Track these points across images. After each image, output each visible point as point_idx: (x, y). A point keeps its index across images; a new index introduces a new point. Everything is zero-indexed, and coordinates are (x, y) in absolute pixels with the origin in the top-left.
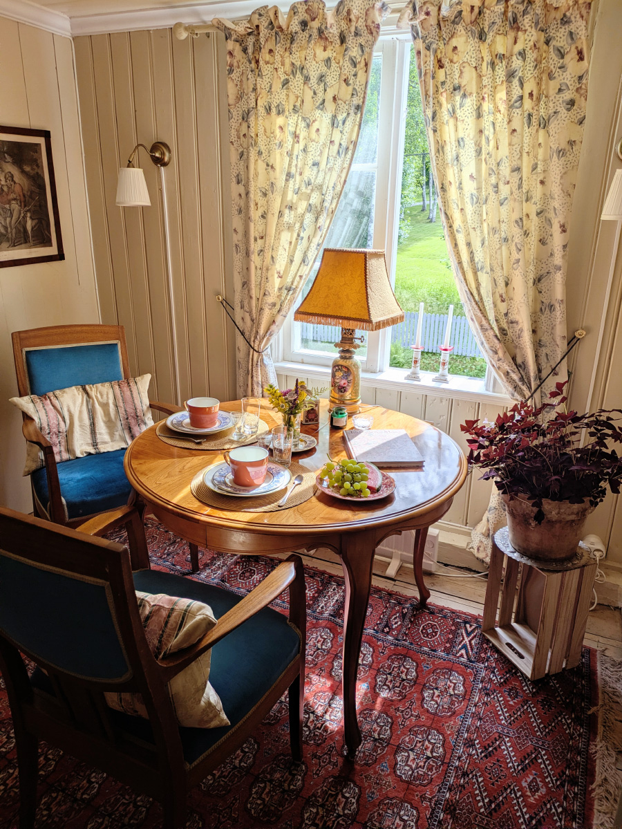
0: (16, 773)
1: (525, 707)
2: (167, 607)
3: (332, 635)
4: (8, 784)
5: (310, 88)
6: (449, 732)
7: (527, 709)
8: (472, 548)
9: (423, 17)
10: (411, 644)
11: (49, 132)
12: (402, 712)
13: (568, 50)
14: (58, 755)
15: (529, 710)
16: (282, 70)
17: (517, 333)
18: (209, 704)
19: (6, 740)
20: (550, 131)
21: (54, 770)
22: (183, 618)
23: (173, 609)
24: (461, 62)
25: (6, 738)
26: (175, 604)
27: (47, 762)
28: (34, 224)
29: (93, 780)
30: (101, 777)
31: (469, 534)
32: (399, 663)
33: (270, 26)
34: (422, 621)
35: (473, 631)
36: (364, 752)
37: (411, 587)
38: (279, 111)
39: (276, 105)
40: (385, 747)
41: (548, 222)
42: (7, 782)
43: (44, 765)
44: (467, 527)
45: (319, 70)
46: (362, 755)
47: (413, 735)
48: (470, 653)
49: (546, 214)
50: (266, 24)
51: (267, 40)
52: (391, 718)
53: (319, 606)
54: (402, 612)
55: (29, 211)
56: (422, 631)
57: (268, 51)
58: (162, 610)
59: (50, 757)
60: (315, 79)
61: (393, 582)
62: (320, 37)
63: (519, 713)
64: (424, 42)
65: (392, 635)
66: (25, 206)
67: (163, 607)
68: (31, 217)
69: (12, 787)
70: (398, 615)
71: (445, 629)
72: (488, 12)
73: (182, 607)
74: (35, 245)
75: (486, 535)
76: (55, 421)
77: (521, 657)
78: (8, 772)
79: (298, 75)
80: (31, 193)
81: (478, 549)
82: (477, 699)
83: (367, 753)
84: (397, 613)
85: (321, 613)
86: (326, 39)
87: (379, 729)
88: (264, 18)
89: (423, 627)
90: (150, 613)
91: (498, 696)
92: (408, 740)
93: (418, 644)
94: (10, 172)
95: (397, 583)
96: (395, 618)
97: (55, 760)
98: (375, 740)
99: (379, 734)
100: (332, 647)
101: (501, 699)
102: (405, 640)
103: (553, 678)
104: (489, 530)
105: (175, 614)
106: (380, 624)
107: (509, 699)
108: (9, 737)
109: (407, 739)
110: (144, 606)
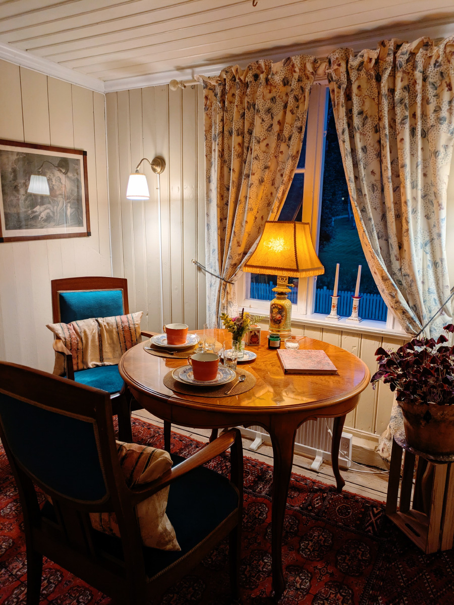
0: (26, 591)
1: (421, 574)
2: (138, 452)
3: (267, 509)
4: (19, 598)
5: (260, 117)
6: (357, 588)
7: (422, 576)
8: (379, 450)
9: (336, 67)
10: (329, 519)
11: (86, 152)
12: (320, 569)
13: (440, 84)
14: (58, 580)
15: (424, 577)
16: (241, 107)
17: (409, 283)
18: (165, 530)
19: (22, 566)
20: (429, 139)
21: (53, 591)
22: (149, 460)
23: (142, 453)
24: (364, 95)
25: (22, 565)
26: (144, 450)
27: (49, 584)
28: (72, 211)
29: (81, 600)
30: (87, 599)
31: (377, 440)
32: (318, 533)
33: (233, 79)
34: (338, 503)
35: (378, 513)
36: (288, 598)
37: (331, 478)
38: (239, 133)
39: (236, 129)
40: (305, 595)
41: (431, 203)
42: (19, 597)
43: (47, 586)
44: (375, 435)
45: (266, 105)
46: (286, 599)
47: (327, 588)
48: (376, 529)
49: (429, 197)
50: (231, 78)
51: (231, 88)
52: (311, 574)
53: (258, 487)
54: (323, 496)
55: (69, 202)
56: (338, 510)
57: (231, 95)
58: (134, 454)
59: (52, 581)
60: (263, 112)
61: (317, 474)
62: (267, 84)
63: (415, 579)
64: (337, 83)
65: (314, 513)
66: (67, 199)
67: (135, 451)
68: (70, 207)
69: (22, 601)
70: (319, 497)
71: (356, 510)
72: (381, 62)
73: (149, 452)
74: (72, 226)
75: (389, 438)
76: (75, 341)
77: (418, 535)
78: (21, 589)
79: (252, 109)
80: (72, 191)
81: (383, 450)
82: (381, 564)
83: (290, 599)
84: (319, 496)
85: (260, 492)
86: (271, 85)
87: (301, 581)
88: (229, 74)
89: (339, 507)
90: (126, 454)
91: (398, 563)
92: (323, 592)
93: (334, 520)
94: (59, 177)
95: (319, 474)
96: (317, 500)
97: (54, 584)
98: (297, 589)
99: (300, 585)
100: (266, 518)
101: (400, 566)
102: (325, 517)
103: (445, 553)
104: (391, 434)
105: (143, 456)
106: (305, 503)
107: (407, 567)
108: (24, 565)
109: (323, 590)
110: (122, 450)
